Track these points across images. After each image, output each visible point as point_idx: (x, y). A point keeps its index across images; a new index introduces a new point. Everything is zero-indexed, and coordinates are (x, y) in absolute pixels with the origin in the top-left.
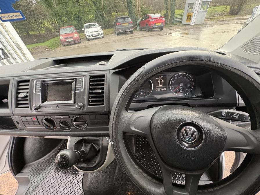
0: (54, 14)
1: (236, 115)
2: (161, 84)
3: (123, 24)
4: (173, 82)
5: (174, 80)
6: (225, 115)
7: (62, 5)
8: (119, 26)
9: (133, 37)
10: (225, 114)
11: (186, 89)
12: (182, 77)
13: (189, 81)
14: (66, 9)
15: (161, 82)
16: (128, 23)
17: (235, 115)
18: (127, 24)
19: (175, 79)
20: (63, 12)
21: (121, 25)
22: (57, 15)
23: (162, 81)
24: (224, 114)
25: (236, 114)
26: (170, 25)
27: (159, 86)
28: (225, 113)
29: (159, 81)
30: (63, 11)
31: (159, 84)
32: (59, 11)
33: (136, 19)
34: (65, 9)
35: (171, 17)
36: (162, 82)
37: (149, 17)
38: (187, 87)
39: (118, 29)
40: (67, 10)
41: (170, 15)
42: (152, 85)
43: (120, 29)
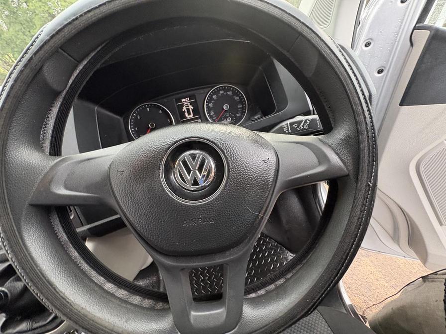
0: (5, 45)
1: (304, 124)
2: (189, 114)
4: (211, 105)
5: (212, 102)
6: (288, 130)
7: (21, 25)
10: (288, 128)
11: (238, 115)
12: (225, 93)
13: (238, 98)
14: (29, 31)
15: (188, 110)
17: (302, 124)
19: (213, 99)
20: (25, 39)
22: (13, 45)
23: (191, 107)
24: (286, 129)
25: (303, 122)
27: (187, 118)
28: (288, 126)
29: (184, 109)
30: (26, 37)
31: (186, 114)
32: (15, 37)
34: (27, 33)
36: (191, 110)
38: (238, 111)
42: (171, 118)
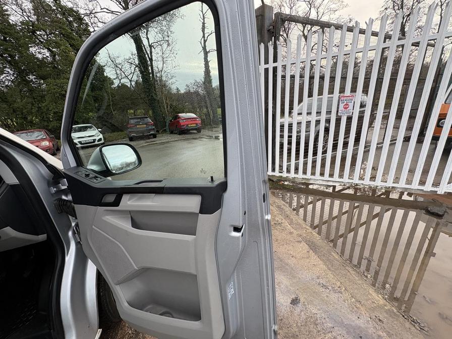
3: (138, 126)
8: (131, 129)
9: (154, 143)
16: (146, 124)
18: (145, 126)
21: (134, 128)
26: (214, 126)
33: (164, 120)
35: (214, 117)
37: (179, 118)
39: (130, 132)
40: (40, 106)
41: (212, 114)
43: (133, 132)
